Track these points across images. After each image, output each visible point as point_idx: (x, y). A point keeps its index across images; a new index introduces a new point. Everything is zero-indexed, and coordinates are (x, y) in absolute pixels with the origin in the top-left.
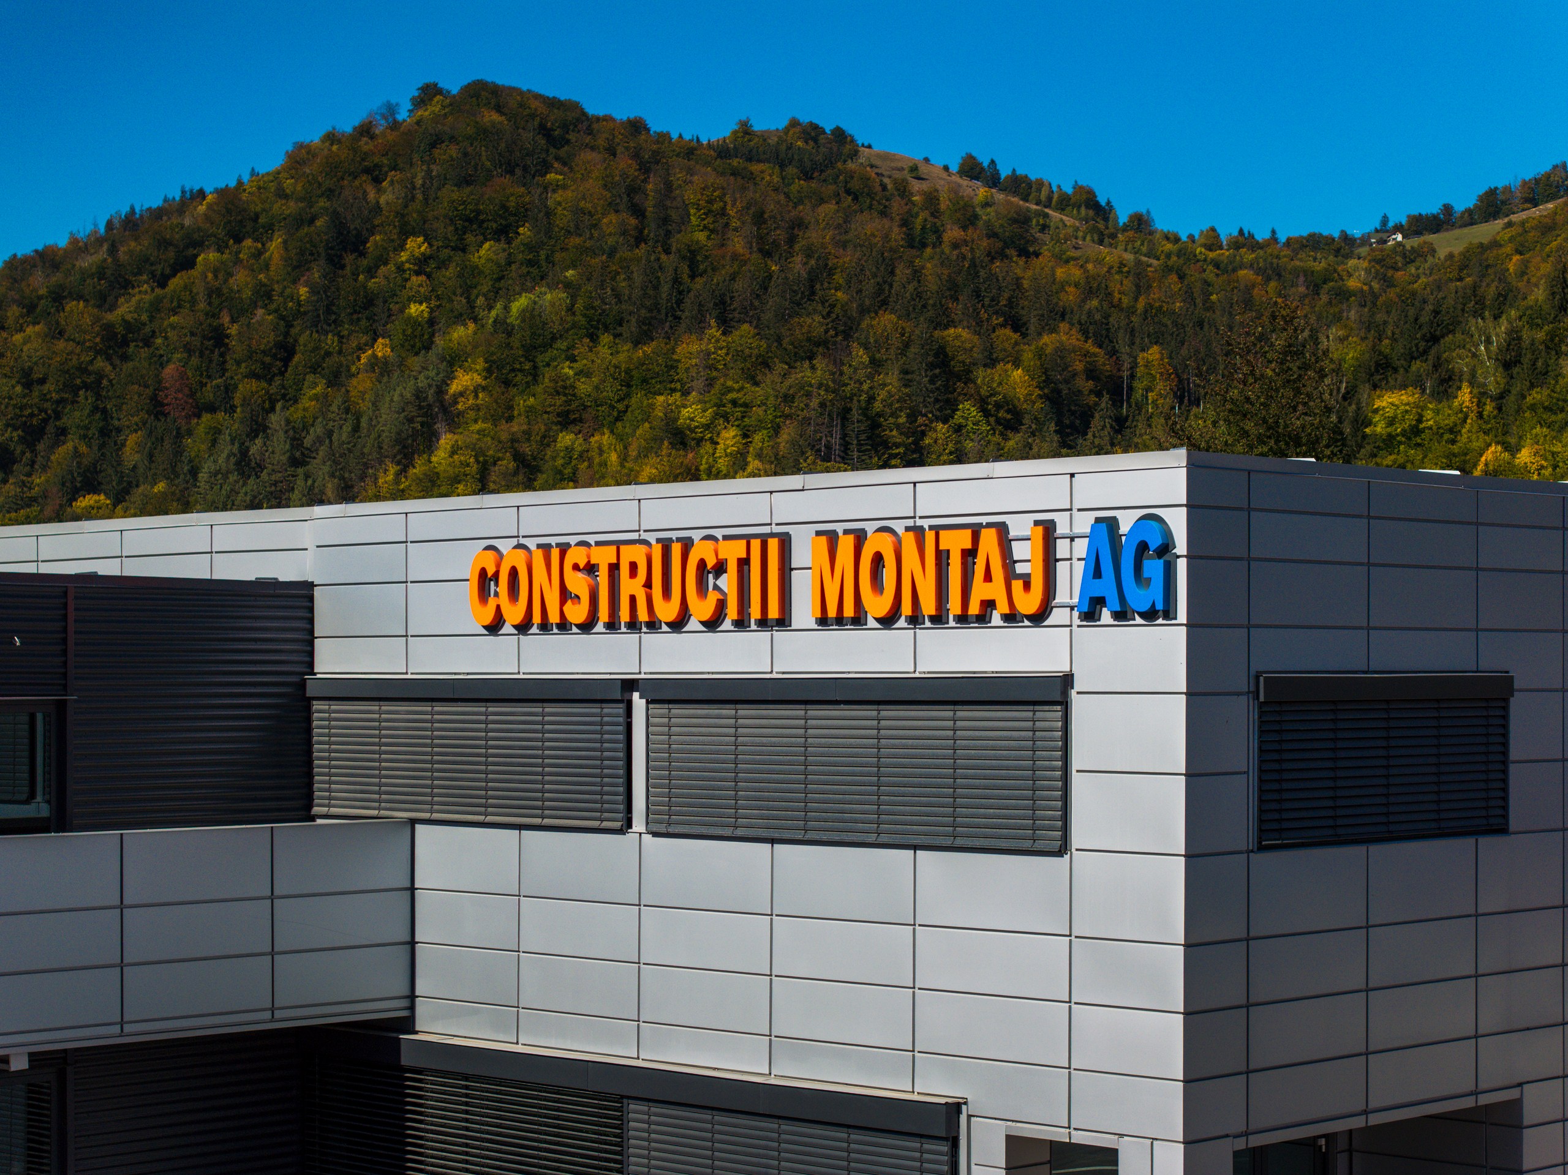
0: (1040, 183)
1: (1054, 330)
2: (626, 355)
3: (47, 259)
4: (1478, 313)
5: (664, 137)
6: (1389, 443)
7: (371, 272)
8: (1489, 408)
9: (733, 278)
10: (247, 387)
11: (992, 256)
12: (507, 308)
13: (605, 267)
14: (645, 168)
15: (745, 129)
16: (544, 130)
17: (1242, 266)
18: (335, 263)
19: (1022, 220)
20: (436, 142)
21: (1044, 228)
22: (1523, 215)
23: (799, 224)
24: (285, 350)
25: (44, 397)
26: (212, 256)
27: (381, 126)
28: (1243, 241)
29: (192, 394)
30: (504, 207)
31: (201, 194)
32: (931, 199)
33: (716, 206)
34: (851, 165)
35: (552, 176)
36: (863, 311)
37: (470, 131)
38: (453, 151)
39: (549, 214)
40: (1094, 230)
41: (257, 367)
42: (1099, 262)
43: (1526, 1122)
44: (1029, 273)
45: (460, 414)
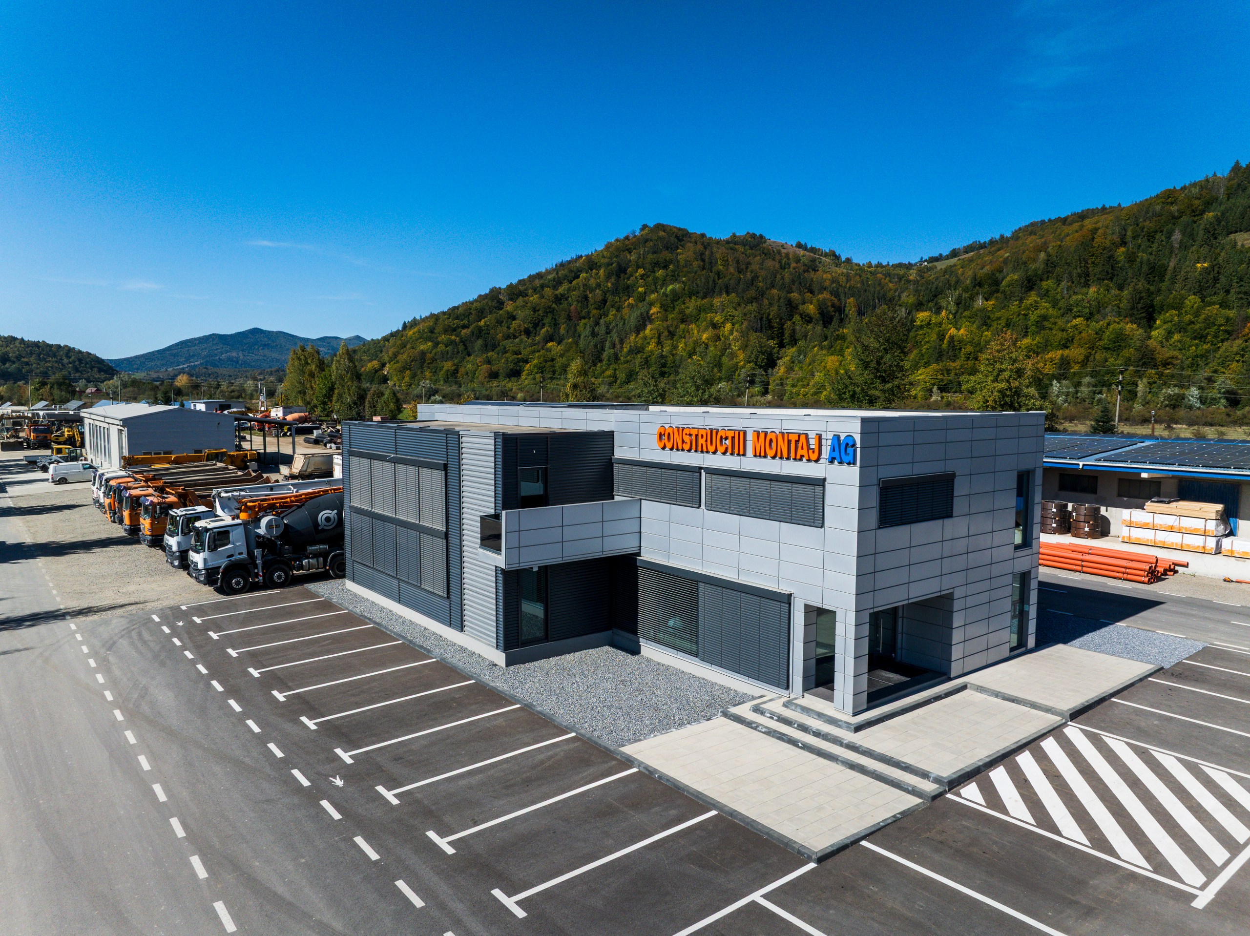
0: (819, 249)
1: (822, 293)
2: (699, 302)
3: (539, 276)
4: (949, 289)
5: (711, 238)
6: (921, 327)
7: (628, 279)
8: (951, 316)
9: (730, 280)
10: (594, 312)
11: (804, 272)
12: (666, 289)
13: (694, 277)
14: (705, 248)
15: (734, 235)
16: (677, 237)
17: (878, 273)
18: (618, 276)
19: (813, 260)
20: (646, 241)
21: (820, 263)
22: (963, 257)
23: (749, 263)
24: (605, 301)
25: (539, 315)
26: (584, 275)
27: (631, 236)
28: (879, 265)
29: (579, 314)
30: (665, 260)
31: (581, 256)
32: (787, 255)
33: (726, 259)
34: (764, 245)
35: (679, 251)
36: (767, 289)
37: (656, 238)
38: (651, 244)
39: (678, 262)
40: (835, 263)
41: (597, 306)
42: (836, 273)
43: (954, 610)
44: (815, 276)
45: (653, 319)
